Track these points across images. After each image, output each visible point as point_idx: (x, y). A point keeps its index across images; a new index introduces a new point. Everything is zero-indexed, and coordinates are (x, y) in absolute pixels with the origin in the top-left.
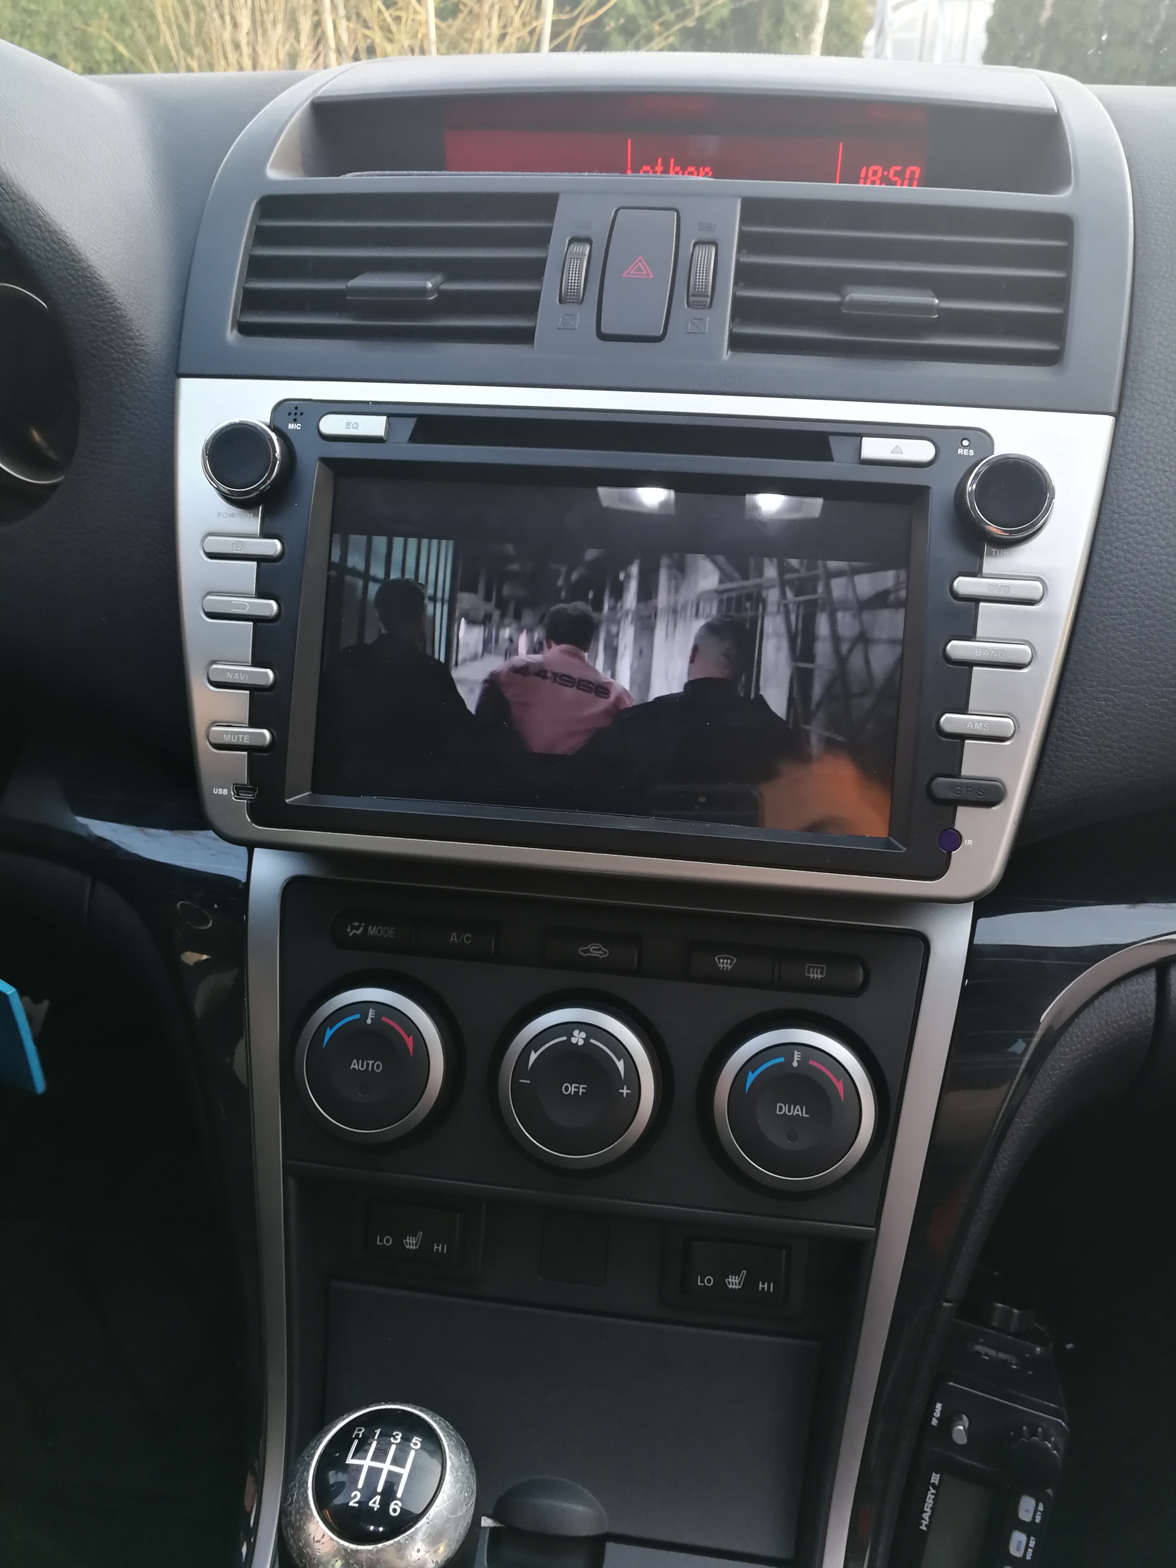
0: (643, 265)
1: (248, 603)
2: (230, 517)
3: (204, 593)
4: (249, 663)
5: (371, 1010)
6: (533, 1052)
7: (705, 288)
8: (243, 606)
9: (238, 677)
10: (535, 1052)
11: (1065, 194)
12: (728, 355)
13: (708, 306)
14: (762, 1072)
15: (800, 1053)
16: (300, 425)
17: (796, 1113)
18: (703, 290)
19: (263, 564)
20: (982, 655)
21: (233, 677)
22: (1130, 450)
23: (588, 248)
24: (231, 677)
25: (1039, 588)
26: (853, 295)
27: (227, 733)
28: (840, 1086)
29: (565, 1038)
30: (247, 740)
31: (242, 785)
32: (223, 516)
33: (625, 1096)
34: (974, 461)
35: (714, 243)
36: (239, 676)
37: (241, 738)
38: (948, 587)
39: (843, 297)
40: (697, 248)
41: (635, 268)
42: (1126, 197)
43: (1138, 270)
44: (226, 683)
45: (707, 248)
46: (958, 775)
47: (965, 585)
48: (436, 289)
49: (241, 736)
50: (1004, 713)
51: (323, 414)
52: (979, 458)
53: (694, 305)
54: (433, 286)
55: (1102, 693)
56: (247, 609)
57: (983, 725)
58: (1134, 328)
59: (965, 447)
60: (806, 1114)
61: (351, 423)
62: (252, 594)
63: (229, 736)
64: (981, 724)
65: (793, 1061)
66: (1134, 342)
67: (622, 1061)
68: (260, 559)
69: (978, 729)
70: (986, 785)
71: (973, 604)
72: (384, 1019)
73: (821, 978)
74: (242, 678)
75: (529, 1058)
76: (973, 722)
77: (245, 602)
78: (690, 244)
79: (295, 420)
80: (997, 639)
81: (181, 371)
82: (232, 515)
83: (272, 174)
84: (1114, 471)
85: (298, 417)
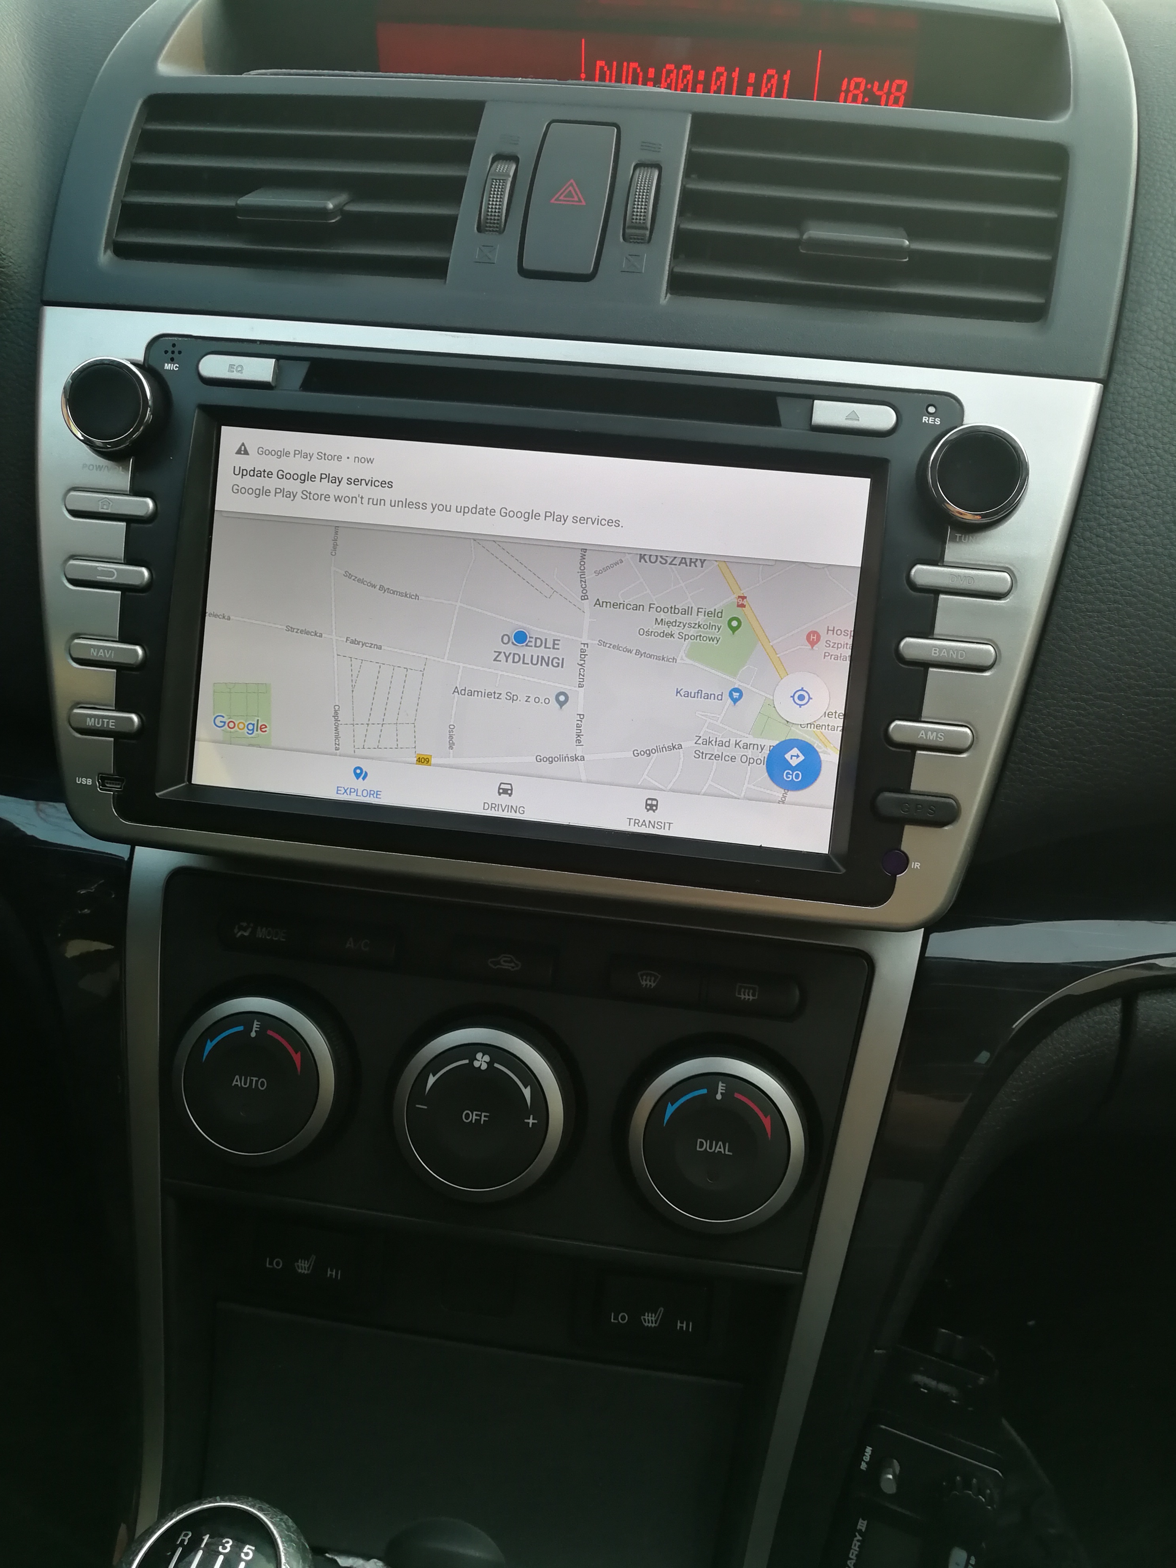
0: (575, 190)
1: (115, 569)
2: (97, 469)
3: (66, 556)
4: (115, 638)
5: (256, 1022)
6: (431, 1075)
7: (644, 220)
8: (111, 574)
9: (102, 654)
10: (434, 1076)
11: (1062, 120)
12: (667, 300)
13: (647, 241)
14: (683, 1104)
15: (724, 1085)
16: (178, 366)
17: (718, 1149)
18: (641, 221)
19: (133, 525)
20: (939, 655)
21: (97, 654)
22: (1118, 422)
23: (514, 167)
24: (95, 654)
25: (1007, 581)
26: (811, 232)
27: (91, 716)
28: (767, 1122)
29: (467, 1061)
30: (112, 725)
31: (108, 775)
32: (89, 468)
33: (530, 1126)
34: (939, 432)
35: (658, 166)
36: (104, 653)
37: (105, 723)
38: (905, 575)
39: (802, 234)
40: (637, 172)
41: (564, 194)
42: (1130, 126)
43: (1139, 211)
44: (89, 660)
45: (650, 171)
46: (906, 789)
47: (923, 574)
48: (339, 210)
49: (106, 720)
50: (962, 722)
51: (203, 354)
52: (944, 429)
53: (631, 239)
54: (335, 207)
55: (1074, 700)
56: (116, 576)
57: (937, 735)
58: (1132, 280)
59: (930, 414)
60: (728, 1151)
61: (235, 365)
62: (121, 559)
63: (93, 719)
64: (935, 734)
65: (717, 1093)
66: (1131, 295)
67: (529, 1088)
68: (130, 520)
69: (931, 739)
70: (937, 802)
71: (932, 595)
72: (270, 1033)
73: (753, 999)
74: (107, 656)
75: (427, 1082)
76: (926, 730)
77: (113, 568)
78: (631, 165)
79: (172, 360)
80: (957, 636)
81: (45, 298)
82: (99, 468)
83: (164, 68)
84: (1099, 446)
85: (176, 355)
